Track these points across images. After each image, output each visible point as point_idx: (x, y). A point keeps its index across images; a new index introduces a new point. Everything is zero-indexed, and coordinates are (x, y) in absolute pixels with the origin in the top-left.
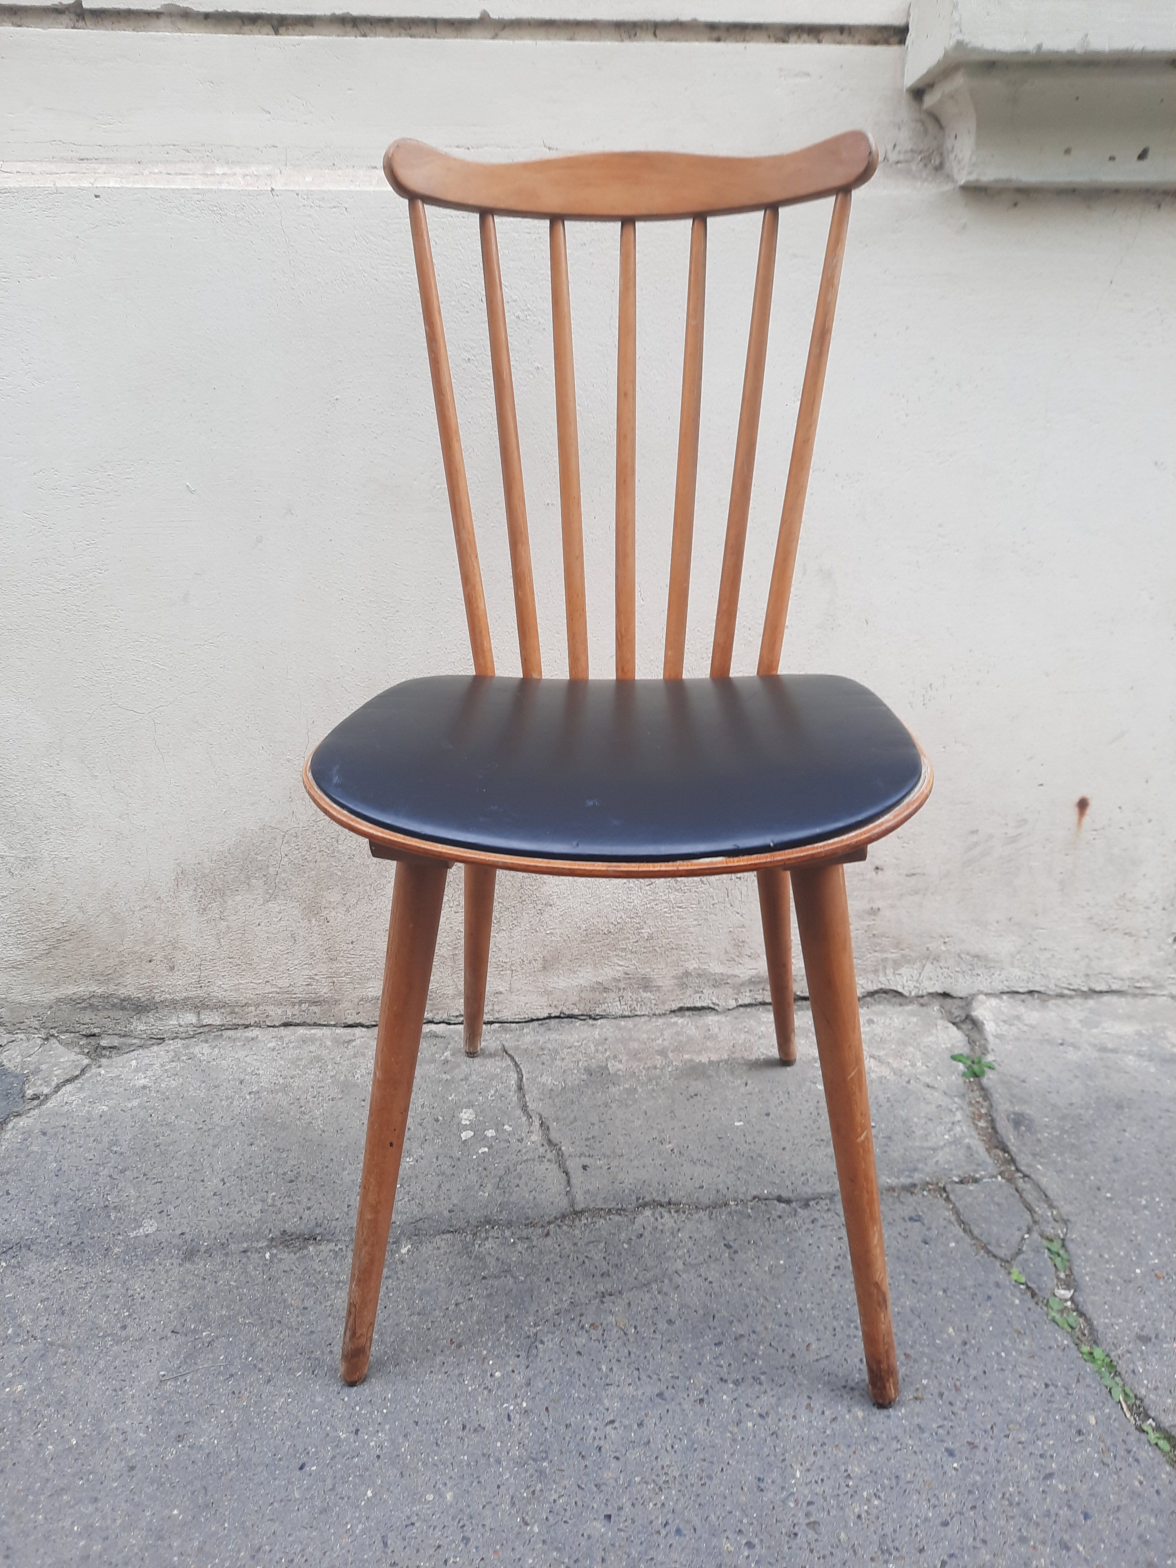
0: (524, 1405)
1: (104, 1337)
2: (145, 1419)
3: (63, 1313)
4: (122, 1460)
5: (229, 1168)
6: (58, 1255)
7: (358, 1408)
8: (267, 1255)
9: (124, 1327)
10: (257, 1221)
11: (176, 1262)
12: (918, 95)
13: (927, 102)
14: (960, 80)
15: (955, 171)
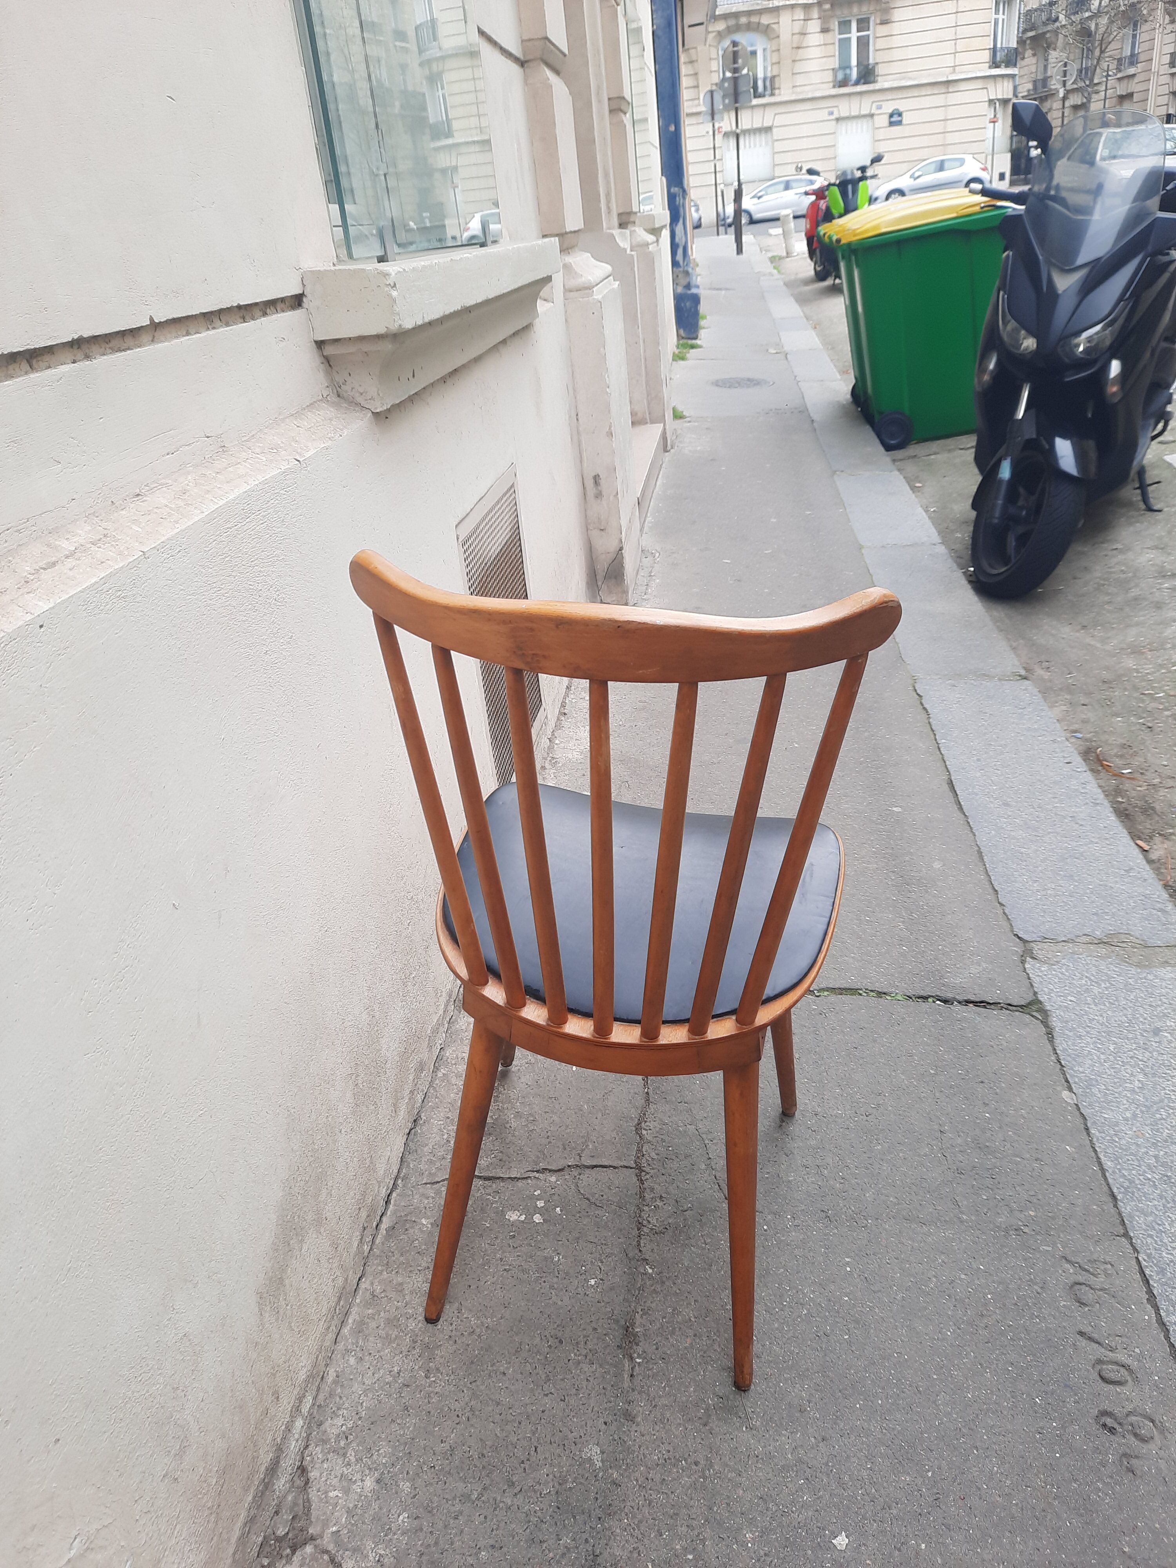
0: (789, 1217)
1: (705, 1478)
2: (785, 1436)
3: (677, 1514)
4: (818, 1446)
5: (532, 1390)
6: (609, 1529)
7: (785, 1303)
8: (638, 1360)
9: (696, 1464)
10: (601, 1366)
11: (634, 1428)
12: (320, 344)
13: (329, 350)
14: (387, 346)
15: (359, 399)
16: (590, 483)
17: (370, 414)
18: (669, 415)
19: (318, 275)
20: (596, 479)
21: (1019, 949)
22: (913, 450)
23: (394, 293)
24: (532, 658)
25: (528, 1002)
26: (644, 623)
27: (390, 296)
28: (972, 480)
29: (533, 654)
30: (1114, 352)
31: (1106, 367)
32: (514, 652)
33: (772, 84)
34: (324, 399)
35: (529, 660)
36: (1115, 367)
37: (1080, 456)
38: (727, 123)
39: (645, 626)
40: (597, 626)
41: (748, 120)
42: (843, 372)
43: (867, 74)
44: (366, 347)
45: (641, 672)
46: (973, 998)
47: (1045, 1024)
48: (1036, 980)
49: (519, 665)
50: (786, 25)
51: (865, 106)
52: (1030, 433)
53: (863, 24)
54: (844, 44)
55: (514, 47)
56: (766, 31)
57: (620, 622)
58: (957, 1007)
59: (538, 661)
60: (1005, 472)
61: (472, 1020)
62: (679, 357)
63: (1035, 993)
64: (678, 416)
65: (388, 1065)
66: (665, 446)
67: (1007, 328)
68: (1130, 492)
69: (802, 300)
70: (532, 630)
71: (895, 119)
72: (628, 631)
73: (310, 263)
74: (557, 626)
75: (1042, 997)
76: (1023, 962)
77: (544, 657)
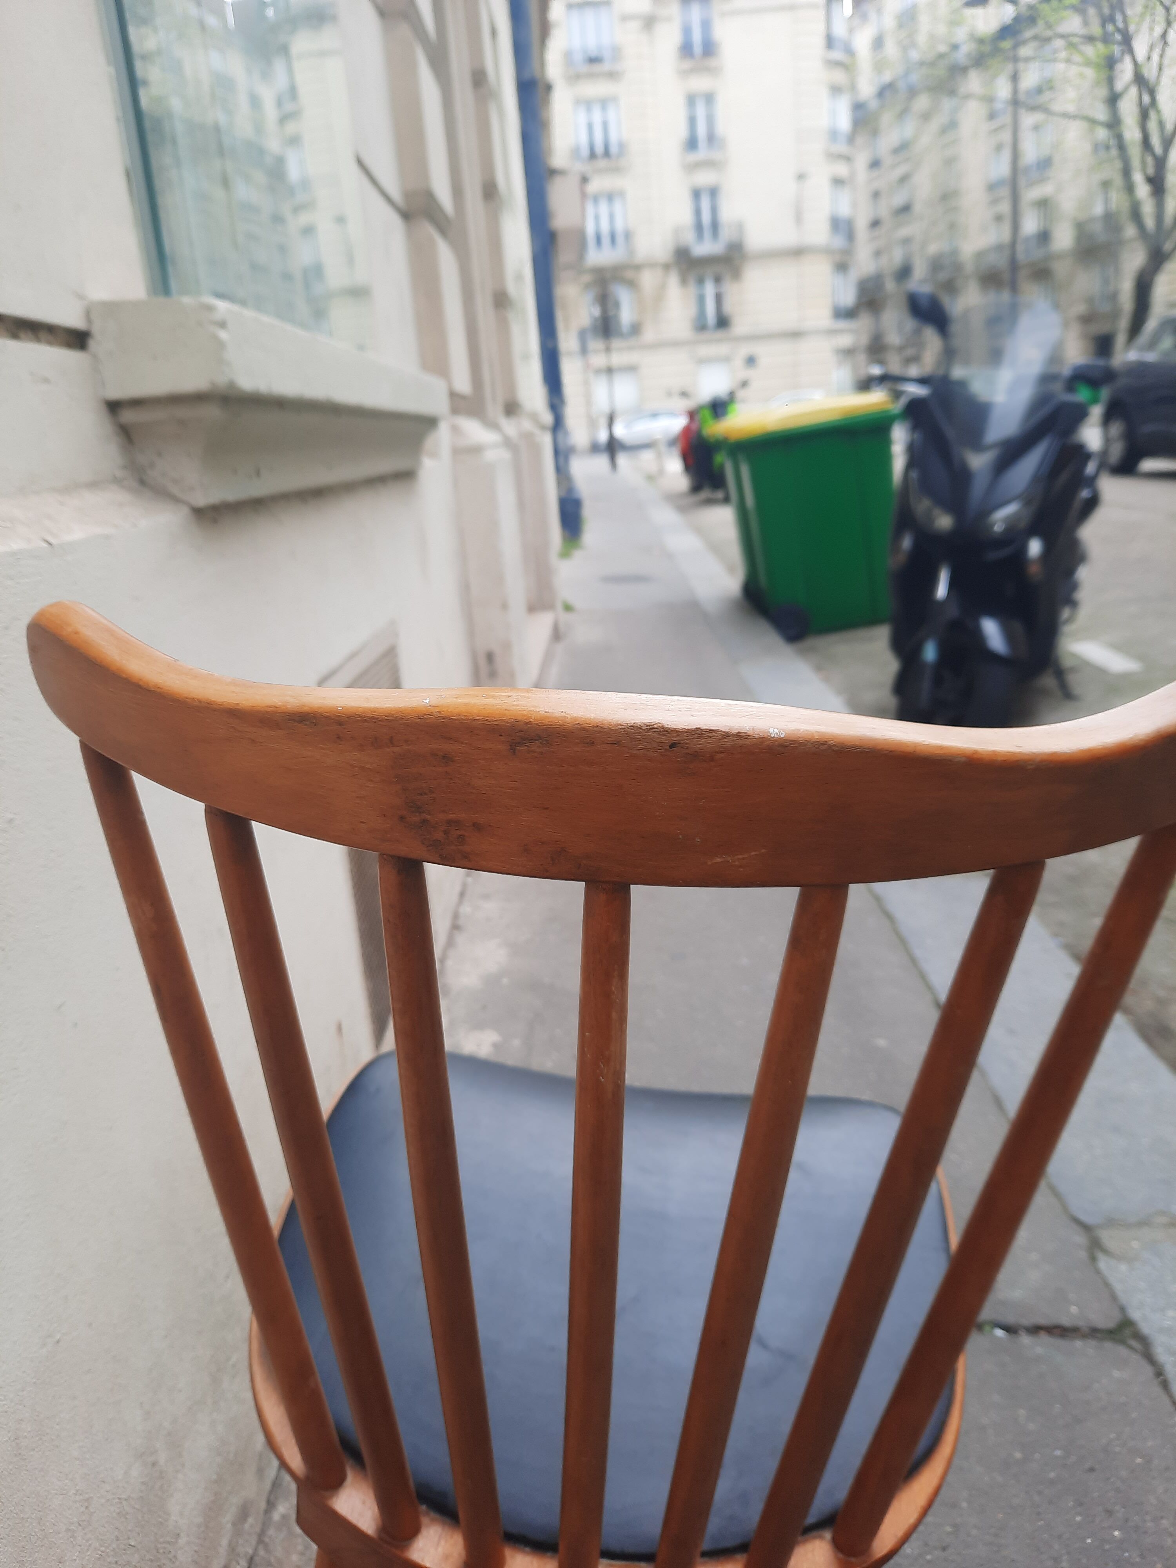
12: (114, 407)
13: (128, 416)
14: (212, 412)
15: (175, 490)
16: (482, 662)
17: (185, 511)
18: (559, 606)
19: (111, 308)
20: (490, 657)
21: (1080, 1239)
22: (811, 642)
23: (223, 335)
24: (446, 832)
25: (425, 1520)
26: (739, 735)
27: (215, 338)
28: (891, 665)
29: (449, 822)
30: (1034, 530)
31: (1023, 549)
32: (402, 818)
33: (636, 329)
34: (116, 481)
35: (439, 835)
36: (1035, 547)
37: (1009, 635)
38: (599, 360)
39: (741, 741)
40: (617, 743)
41: (618, 359)
42: (731, 569)
43: (723, 322)
44: (182, 412)
45: (718, 860)
46: (1042, 1321)
47: (1149, 1357)
48: (1118, 1287)
49: (409, 848)
50: (648, 280)
51: (723, 349)
52: (953, 612)
53: (718, 280)
54: (701, 300)
55: (395, 193)
56: (632, 284)
57: (677, 732)
58: (1025, 1340)
59: (462, 839)
60: (930, 652)
61: (315, 1547)
62: (565, 554)
63: (1122, 1309)
64: (568, 608)
65: (183, 1541)
66: (557, 635)
67: (922, 505)
68: (1048, 681)
69: (682, 509)
70: (447, 759)
71: (751, 361)
72: (696, 756)
73: (99, 293)
74: (513, 747)
75: (1135, 1315)
76: (1093, 1259)
77: (477, 827)
